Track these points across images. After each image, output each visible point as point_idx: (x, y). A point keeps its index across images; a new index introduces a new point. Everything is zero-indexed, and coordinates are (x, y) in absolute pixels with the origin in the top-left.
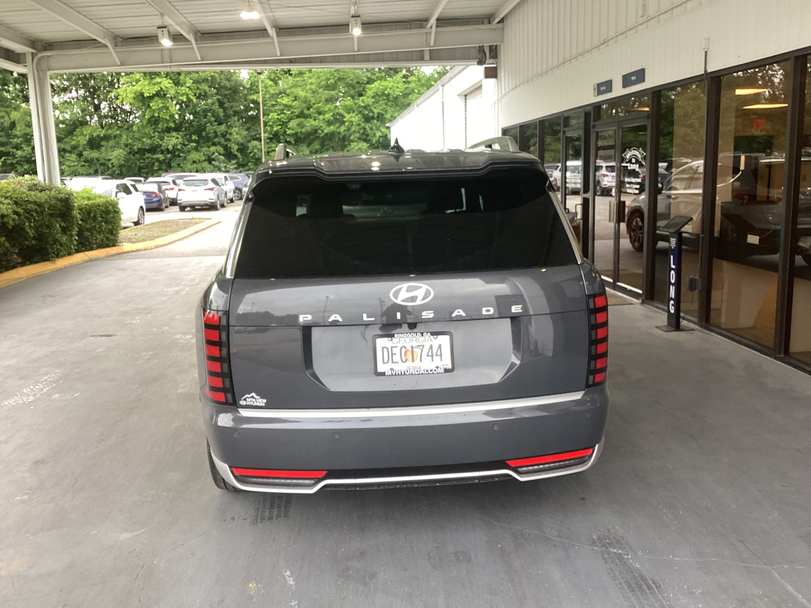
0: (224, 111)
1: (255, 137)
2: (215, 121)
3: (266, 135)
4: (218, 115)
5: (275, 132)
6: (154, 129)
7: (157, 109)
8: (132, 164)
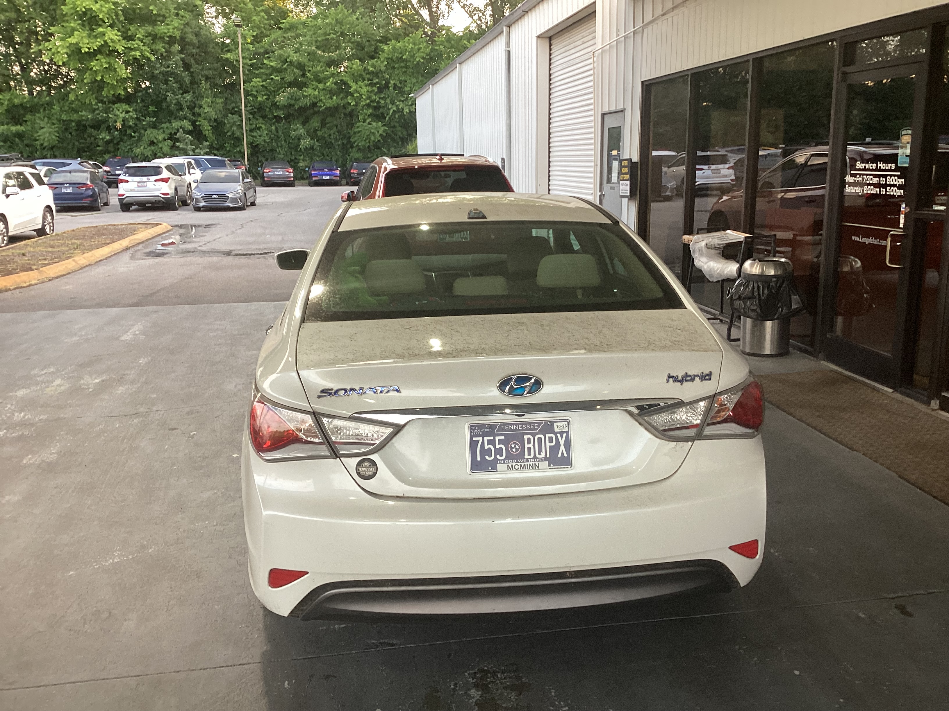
0: (192, 76)
1: (233, 111)
2: (180, 88)
3: (248, 108)
4: (183, 80)
5: (260, 104)
6: (97, 98)
7: (99, 70)
8: (68, 144)
